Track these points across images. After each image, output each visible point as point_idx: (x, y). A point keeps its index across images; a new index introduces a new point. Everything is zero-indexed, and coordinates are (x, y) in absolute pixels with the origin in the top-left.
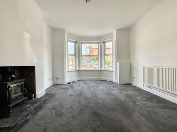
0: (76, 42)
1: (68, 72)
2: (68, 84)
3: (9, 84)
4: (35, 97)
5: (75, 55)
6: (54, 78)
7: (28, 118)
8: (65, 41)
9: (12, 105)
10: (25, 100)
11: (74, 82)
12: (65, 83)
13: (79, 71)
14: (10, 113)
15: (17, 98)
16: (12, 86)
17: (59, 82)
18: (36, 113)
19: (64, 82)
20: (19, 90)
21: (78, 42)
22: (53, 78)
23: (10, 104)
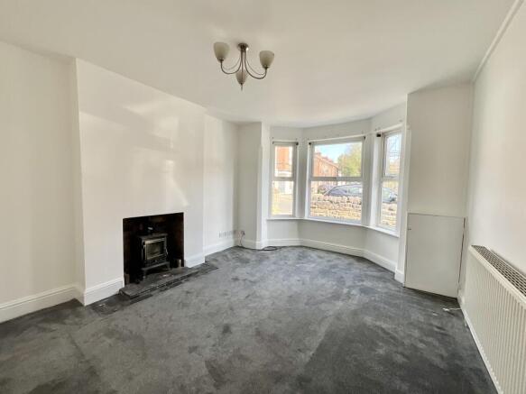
0: (297, 144)
1: (268, 221)
2: (263, 250)
3: (143, 238)
4: (183, 265)
5: (293, 178)
6: (237, 231)
7: (152, 293)
8: (262, 148)
9: (145, 269)
10: (165, 266)
11: (281, 248)
12: (257, 248)
13: (300, 222)
14: (142, 279)
15: (153, 261)
16: (148, 242)
17: (246, 242)
18: (166, 289)
19: (255, 244)
20: (157, 250)
21: (303, 142)
22: (235, 232)
23: (144, 267)
